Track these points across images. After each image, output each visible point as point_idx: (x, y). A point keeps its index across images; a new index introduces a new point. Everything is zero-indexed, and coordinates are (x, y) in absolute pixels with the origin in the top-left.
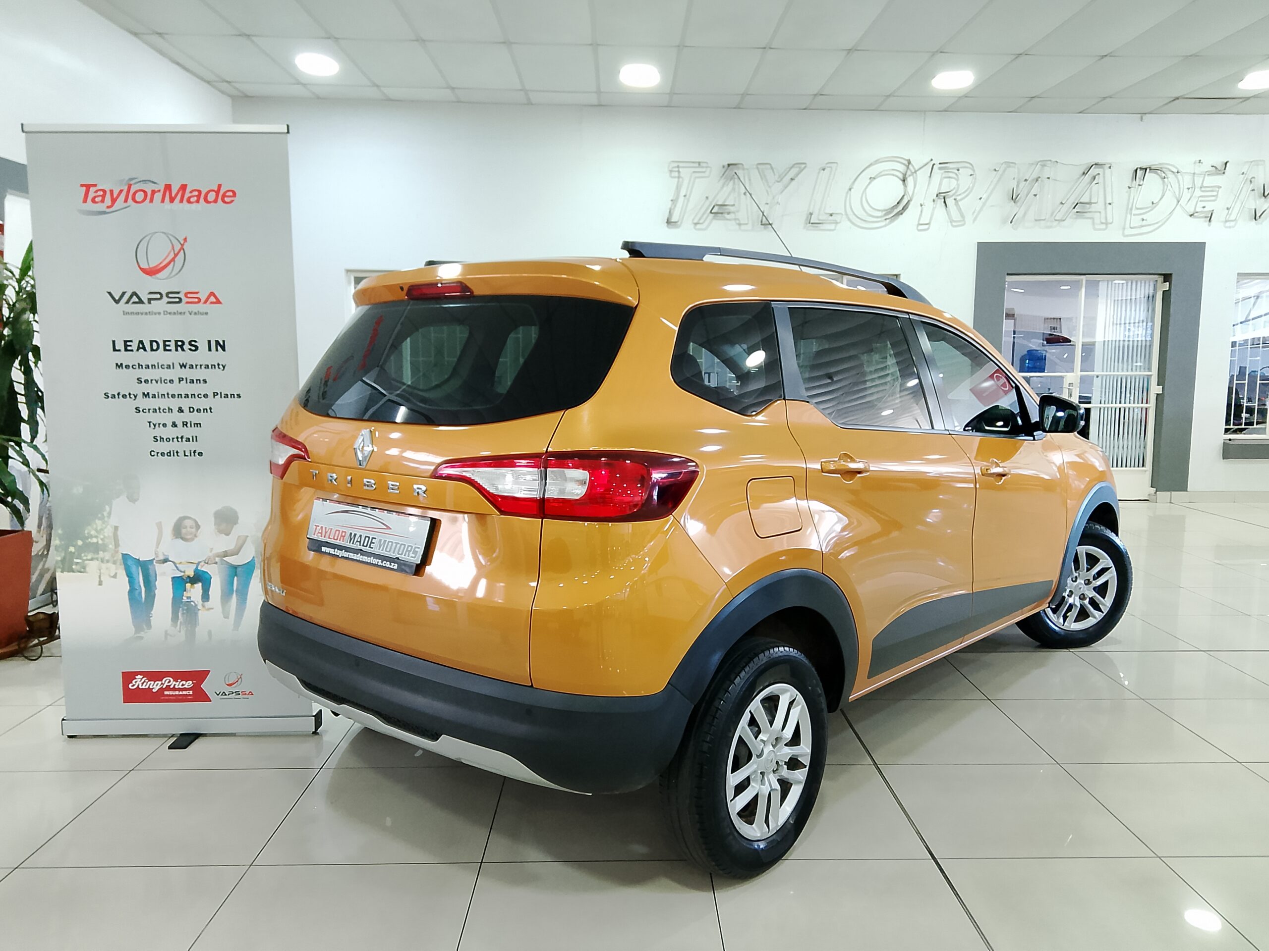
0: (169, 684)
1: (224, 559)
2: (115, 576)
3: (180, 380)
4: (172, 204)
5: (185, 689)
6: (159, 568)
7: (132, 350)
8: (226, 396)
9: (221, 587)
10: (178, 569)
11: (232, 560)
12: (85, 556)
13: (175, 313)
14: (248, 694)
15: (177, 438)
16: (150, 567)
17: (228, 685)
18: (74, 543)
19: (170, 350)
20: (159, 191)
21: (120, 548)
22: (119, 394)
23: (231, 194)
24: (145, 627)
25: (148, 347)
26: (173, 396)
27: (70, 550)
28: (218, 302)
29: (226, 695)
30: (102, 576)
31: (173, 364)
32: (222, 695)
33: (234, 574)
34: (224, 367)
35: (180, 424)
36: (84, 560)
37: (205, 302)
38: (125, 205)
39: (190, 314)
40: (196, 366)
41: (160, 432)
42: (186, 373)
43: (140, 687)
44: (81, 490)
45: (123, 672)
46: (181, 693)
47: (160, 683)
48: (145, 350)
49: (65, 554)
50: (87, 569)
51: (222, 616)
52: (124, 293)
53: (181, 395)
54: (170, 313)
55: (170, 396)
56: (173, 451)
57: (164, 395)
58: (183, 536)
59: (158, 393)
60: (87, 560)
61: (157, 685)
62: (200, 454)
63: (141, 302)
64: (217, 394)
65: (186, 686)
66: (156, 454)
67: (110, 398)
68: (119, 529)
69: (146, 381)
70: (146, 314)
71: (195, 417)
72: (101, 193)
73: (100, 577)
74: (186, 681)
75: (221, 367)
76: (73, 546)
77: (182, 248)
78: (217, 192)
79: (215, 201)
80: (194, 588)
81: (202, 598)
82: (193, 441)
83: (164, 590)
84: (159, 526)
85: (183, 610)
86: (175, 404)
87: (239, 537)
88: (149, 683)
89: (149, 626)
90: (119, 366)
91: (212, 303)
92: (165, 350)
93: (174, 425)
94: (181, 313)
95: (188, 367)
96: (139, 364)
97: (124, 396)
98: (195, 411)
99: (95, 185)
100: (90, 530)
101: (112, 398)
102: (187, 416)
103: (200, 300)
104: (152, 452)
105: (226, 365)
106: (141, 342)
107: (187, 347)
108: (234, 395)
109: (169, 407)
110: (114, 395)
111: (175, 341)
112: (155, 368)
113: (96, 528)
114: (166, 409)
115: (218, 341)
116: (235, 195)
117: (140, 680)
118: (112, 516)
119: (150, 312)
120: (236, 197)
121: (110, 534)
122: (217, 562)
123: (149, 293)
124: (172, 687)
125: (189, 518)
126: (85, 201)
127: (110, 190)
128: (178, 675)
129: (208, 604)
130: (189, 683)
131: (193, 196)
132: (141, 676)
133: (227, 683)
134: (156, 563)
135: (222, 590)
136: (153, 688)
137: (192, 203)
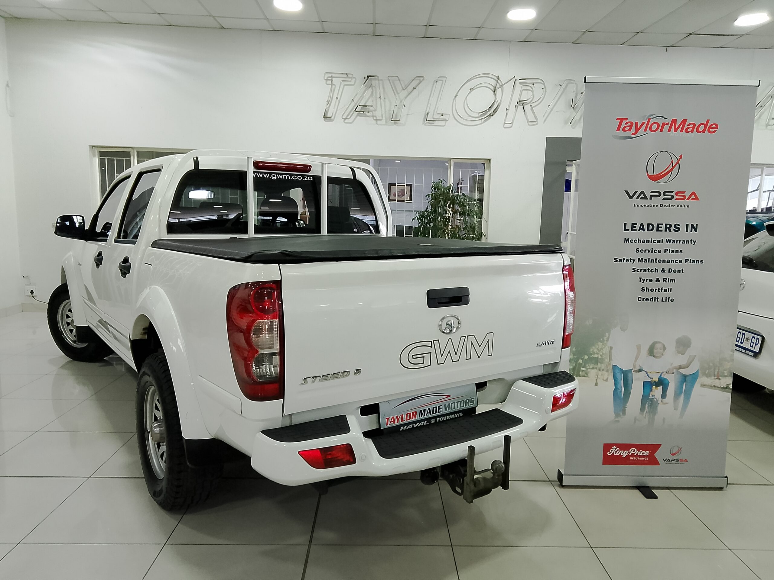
0: (634, 453)
1: (679, 370)
2: (606, 380)
3: (666, 250)
4: (674, 133)
5: (644, 456)
6: (635, 375)
7: (636, 230)
8: (694, 262)
9: (675, 388)
10: (648, 376)
11: (684, 371)
12: (589, 366)
13: (668, 206)
14: (685, 461)
15: (659, 289)
16: (629, 375)
17: (671, 454)
18: (582, 357)
19: (662, 231)
20: (668, 124)
21: (612, 361)
22: (624, 259)
23: (714, 126)
24: (621, 413)
25: (646, 229)
26: (660, 261)
27: (579, 362)
28: (697, 199)
29: (670, 461)
30: (598, 379)
31: (662, 239)
32: (667, 461)
33: (684, 381)
34: (694, 242)
35: (661, 280)
36: (588, 369)
37: (688, 199)
38: (645, 133)
39: (678, 207)
40: (677, 241)
41: (646, 285)
42: (671, 246)
43: (615, 454)
44: (591, 324)
45: (604, 444)
46: (641, 459)
47: (628, 451)
48: (644, 230)
49: (576, 365)
50: (589, 375)
51: (673, 408)
52: (636, 192)
53: (665, 260)
54: (665, 206)
55: (657, 261)
56: (655, 298)
57: (653, 260)
58: (655, 354)
59: (649, 258)
60: (589, 369)
61: (626, 452)
62: (672, 300)
63: (645, 198)
64: (688, 260)
65: (645, 455)
66: (642, 299)
67: (618, 262)
68: (613, 348)
69: (642, 251)
70: (648, 206)
71: (672, 276)
72: (629, 124)
73: (597, 381)
74: (645, 451)
75: (693, 242)
76: (582, 359)
77: (678, 163)
78: (706, 126)
79: (704, 131)
80: (657, 389)
81: (661, 396)
82: (669, 291)
83: (637, 389)
85: (649, 404)
86: (660, 266)
87: (690, 356)
88: (621, 451)
89: (624, 413)
90: (627, 240)
91: (692, 199)
92: (658, 230)
93: (658, 280)
94: (672, 206)
95: (672, 241)
96: (639, 239)
97: (627, 261)
98: (673, 272)
99: (626, 119)
100: (593, 349)
101: (619, 262)
102: (667, 275)
103: (685, 196)
104: (640, 298)
105: (696, 241)
106: (642, 225)
107: (673, 228)
108: (699, 261)
109: (655, 269)
110: (621, 260)
111: (665, 224)
112: (649, 242)
113: (598, 347)
114: (653, 270)
115: (693, 224)
116: (717, 127)
117: (615, 449)
118: (609, 340)
119: (650, 205)
120: (717, 129)
121: (607, 352)
122: (674, 373)
123: (652, 192)
124: (635, 454)
125: (660, 342)
126: (618, 130)
127: (636, 122)
128: (639, 447)
129: (664, 400)
130: (647, 453)
131: (690, 128)
132: (616, 446)
133: (672, 453)
134: (633, 372)
135: (675, 391)
136: (623, 455)
137: (689, 132)
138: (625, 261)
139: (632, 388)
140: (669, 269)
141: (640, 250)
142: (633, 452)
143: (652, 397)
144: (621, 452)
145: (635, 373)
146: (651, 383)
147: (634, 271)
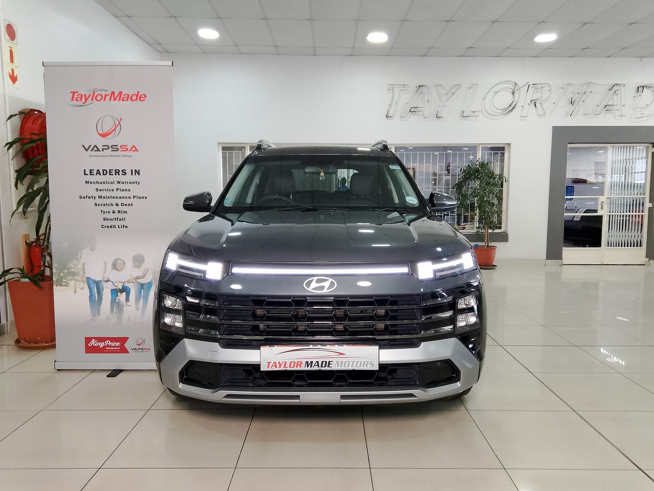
1: (137, 280)
2: (83, 289)
3: (117, 189)
4: (114, 101)
5: (116, 347)
6: (105, 285)
7: (94, 175)
8: (140, 198)
10: (114, 285)
11: (141, 281)
12: (68, 278)
13: (115, 156)
15: (115, 219)
16: (100, 284)
18: (63, 271)
19: (113, 175)
20: (108, 95)
21: (85, 274)
22: (86, 197)
24: (97, 314)
26: (114, 198)
27: (61, 275)
28: (137, 150)
29: (136, 350)
31: (114, 181)
32: (134, 350)
33: (142, 288)
35: (117, 212)
37: (130, 151)
38: (92, 102)
39: (123, 156)
40: (125, 182)
41: (107, 216)
42: (121, 186)
43: (94, 345)
44: (67, 244)
45: (85, 337)
46: (114, 348)
47: (104, 343)
48: (100, 174)
49: (59, 277)
50: (69, 285)
51: (136, 309)
52: (90, 146)
54: (113, 156)
55: (112, 198)
56: (113, 225)
57: (109, 197)
58: (117, 268)
59: (106, 196)
60: (69, 280)
61: (102, 344)
62: (126, 227)
63: (98, 150)
64: (135, 196)
65: (117, 345)
66: (105, 227)
68: (86, 264)
69: (100, 190)
70: (101, 156)
71: (124, 208)
72: (80, 96)
73: (75, 289)
75: (137, 183)
76: (63, 273)
77: (119, 123)
78: (137, 96)
79: (136, 100)
80: (122, 295)
81: (126, 300)
82: (123, 220)
83: (107, 295)
84: (105, 263)
85: (116, 306)
86: (114, 201)
87: (145, 269)
89: (99, 314)
90: (87, 182)
91: (133, 151)
92: (110, 174)
93: (114, 212)
94: (118, 156)
95: (121, 183)
96: (97, 181)
97: (89, 198)
98: (124, 205)
99: (77, 92)
100: (71, 265)
101: (83, 198)
102: (120, 208)
103: (127, 149)
104: (103, 226)
105: (139, 182)
106: (98, 170)
107: (121, 173)
108: (143, 197)
109: (111, 203)
110: (84, 197)
111: (115, 170)
112: (105, 183)
113: (74, 264)
114: (110, 204)
115: (136, 170)
116: (145, 97)
117: (94, 341)
118: (82, 258)
119: (103, 156)
120: (146, 97)
121: (81, 267)
122: (133, 282)
123: (103, 146)
124: (110, 345)
125: (120, 259)
126: (72, 100)
127: (85, 94)
128: (113, 339)
129: (128, 303)
130: (118, 344)
131: (125, 97)
132: (94, 339)
133: (137, 344)
134: (103, 282)
135: (136, 296)
136: (100, 346)
137: (125, 101)
138: (87, 197)
139: (103, 294)
140: (122, 203)
141: (99, 190)
142: (108, 343)
143: (118, 301)
144: (99, 344)
145: (104, 283)
146: (117, 290)
147: (96, 205)
